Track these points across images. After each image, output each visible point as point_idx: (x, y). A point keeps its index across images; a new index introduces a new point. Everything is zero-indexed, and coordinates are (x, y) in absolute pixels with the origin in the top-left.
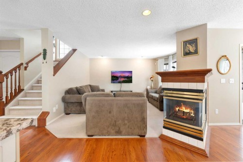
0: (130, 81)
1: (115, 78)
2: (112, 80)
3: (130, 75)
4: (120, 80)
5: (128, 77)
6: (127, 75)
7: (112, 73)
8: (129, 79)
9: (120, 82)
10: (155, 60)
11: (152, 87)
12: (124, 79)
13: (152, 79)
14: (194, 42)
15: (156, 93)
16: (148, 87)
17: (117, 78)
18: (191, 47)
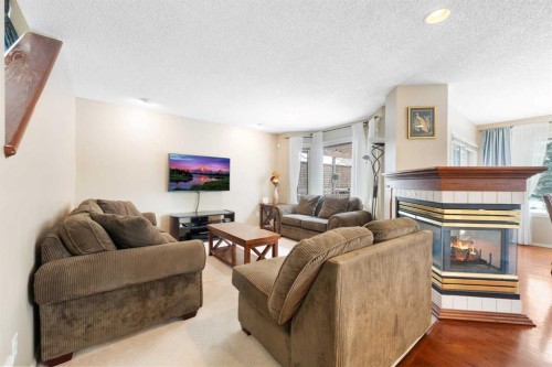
0: (225, 186)
1: (180, 177)
2: (172, 181)
3: (224, 170)
4: (196, 180)
5: (218, 175)
6: (216, 168)
8: (220, 182)
9: (196, 188)
10: (278, 137)
11: (274, 200)
12: (208, 180)
13: (276, 181)
14: (428, 113)
15: (294, 213)
16: (266, 201)
17: (188, 175)
18: (423, 121)
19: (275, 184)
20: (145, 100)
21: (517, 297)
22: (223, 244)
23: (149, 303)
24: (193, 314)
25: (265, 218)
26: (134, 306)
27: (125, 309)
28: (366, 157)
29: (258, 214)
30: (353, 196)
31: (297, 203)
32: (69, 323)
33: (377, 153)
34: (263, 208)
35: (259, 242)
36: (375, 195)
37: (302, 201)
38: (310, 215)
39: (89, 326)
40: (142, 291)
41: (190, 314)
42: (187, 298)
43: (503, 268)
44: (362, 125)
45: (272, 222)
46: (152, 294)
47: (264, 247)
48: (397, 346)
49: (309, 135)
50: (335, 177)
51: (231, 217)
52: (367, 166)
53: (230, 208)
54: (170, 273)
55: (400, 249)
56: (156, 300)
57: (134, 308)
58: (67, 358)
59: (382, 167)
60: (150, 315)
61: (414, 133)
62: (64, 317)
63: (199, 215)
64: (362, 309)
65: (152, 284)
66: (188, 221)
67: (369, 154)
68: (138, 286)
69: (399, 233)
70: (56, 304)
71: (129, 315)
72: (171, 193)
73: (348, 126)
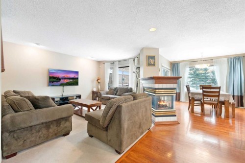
0: (77, 84)
1: (54, 80)
2: (50, 82)
3: (76, 76)
4: (62, 81)
5: (73, 79)
6: (72, 76)
7: (50, 73)
8: (74, 82)
9: (62, 85)
10: (100, 63)
11: (98, 89)
12: (68, 81)
13: (99, 81)
14: (153, 57)
15: (107, 94)
16: (95, 90)
17: (59, 79)
18: (151, 60)
19: (99, 82)
20: (37, 44)
21: (175, 116)
22: (77, 108)
23: (50, 130)
24: (68, 134)
25: (94, 97)
26: (44, 131)
27: (40, 133)
28: (134, 72)
29: (91, 95)
30: (130, 87)
31: (108, 90)
32: (16, 140)
33: (138, 71)
34: (93, 93)
35: (94, 105)
36: (137, 86)
37: (110, 89)
38: (114, 95)
39: (25, 140)
40: (47, 125)
41: (67, 134)
42: (66, 127)
43: (172, 108)
44: (132, 60)
45: (98, 98)
46: (51, 126)
47: (96, 107)
48: (141, 131)
49: (113, 63)
50: (123, 79)
51: (79, 97)
52: (134, 75)
53: (79, 93)
54: (60, 117)
55: (141, 102)
56: (53, 129)
57: (44, 132)
58: (15, 154)
59: (139, 76)
60: (51, 135)
61: (149, 64)
62: (14, 137)
63: (64, 96)
64: (129, 119)
65: (51, 122)
66: (58, 99)
67: (135, 71)
68: (46, 123)
69: (141, 97)
70: (10, 132)
71: (42, 135)
72: (50, 87)
73: (128, 60)
